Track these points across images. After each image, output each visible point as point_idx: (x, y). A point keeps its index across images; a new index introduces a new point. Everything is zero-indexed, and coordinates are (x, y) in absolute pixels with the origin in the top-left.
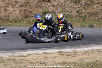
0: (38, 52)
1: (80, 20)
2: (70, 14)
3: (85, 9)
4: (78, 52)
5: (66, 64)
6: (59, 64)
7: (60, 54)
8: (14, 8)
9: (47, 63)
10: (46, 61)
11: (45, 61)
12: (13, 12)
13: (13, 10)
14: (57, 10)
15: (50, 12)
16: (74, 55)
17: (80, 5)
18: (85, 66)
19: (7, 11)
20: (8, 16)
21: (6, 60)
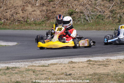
0: (63, 61)
1: (114, 22)
2: (102, 14)
3: (120, 9)
4: (111, 60)
5: (96, 75)
6: (88, 75)
7: (90, 64)
8: (33, 7)
9: (74, 74)
10: (73, 71)
11: (71, 72)
12: (33, 13)
13: (33, 10)
14: (86, 9)
15: (78, 13)
16: (107, 64)
17: (114, 3)
18: (120, 78)
19: (25, 11)
20: (26, 17)
21: (24, 71)
